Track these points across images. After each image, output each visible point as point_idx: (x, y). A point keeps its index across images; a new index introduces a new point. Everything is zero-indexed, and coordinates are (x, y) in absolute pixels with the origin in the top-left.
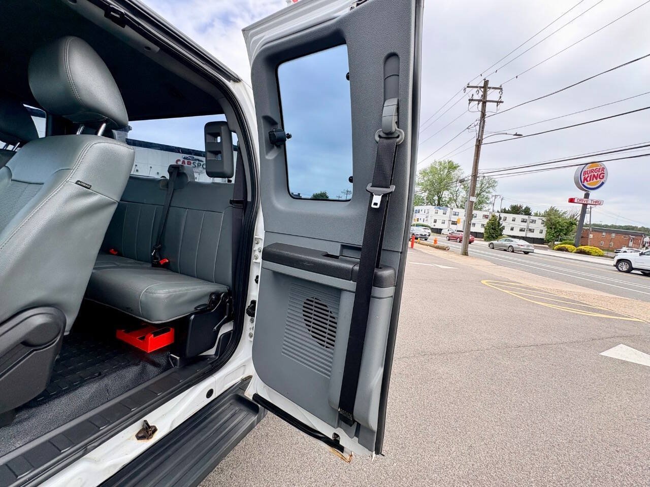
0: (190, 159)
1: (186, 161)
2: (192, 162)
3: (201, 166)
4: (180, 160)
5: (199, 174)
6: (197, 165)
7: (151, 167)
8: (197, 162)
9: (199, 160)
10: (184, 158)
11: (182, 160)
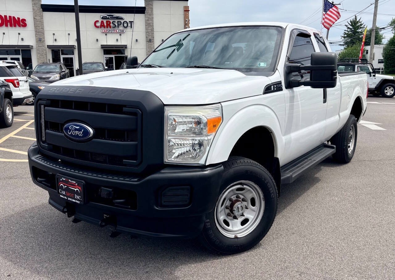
0: (108, 18)
1: (105, 21)
2: (111, 21)
3: (122, 25)
4: (98, 21)
5: (120, 35)
6: (116, 24)
7: (69, 34)
8: (116, 21)
9: (117, 18)
10: (103, 18)
11: (100, 21)
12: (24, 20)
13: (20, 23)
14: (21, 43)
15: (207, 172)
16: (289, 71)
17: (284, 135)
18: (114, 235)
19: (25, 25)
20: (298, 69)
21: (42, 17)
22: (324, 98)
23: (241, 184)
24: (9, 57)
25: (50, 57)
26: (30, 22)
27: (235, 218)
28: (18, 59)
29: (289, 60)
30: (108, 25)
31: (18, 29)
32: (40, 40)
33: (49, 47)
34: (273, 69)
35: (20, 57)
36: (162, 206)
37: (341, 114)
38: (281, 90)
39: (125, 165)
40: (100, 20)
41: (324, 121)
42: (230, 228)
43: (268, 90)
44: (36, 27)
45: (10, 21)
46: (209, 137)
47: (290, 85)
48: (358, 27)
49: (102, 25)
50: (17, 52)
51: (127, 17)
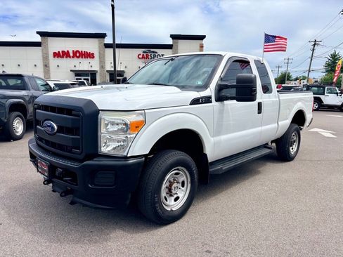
0: (147, 52)
1: (145, 54)
2: (149, 54)
3: (156, 57)
4: (140, 54)
6: (153, 57)
7: (121, 63)
8: (153, 54)
9: (153, 52)
10: (144, 52)
12: (93, 54)
13: (91, 56)
14: (90, 69)
15: (131, 161)
16: (220, 88)
17: (213, 137)
18: (72, 203)
19: (93, 57)
20: (227, 87)
21: (104, 52)
22: (259, 109)
23: (178, 169)
24: (83, 78)
25: (108, 78)
26: (96, 55)
27: (171, 195)
28: (88, 80)
29: (221, 79)
30: (147, 57)
31: (89, 60)
32: (102, 67)
33: (108, 71)
34: (205, 86)
35: (89, 78)
36: (95, 185)
37: (279, 123)
38: (211, 102)
39: (74, 153)
40: (142, 54)
41: (260, 128)
42: (168, 203)
43: (195, 102)
44: (100, 58)
45: (84, 55)
46: (132, 136)
47: (220, 99)
48: (337, 59)
49: (143, 57)
50: (87, 75)
51: (160, 51)
